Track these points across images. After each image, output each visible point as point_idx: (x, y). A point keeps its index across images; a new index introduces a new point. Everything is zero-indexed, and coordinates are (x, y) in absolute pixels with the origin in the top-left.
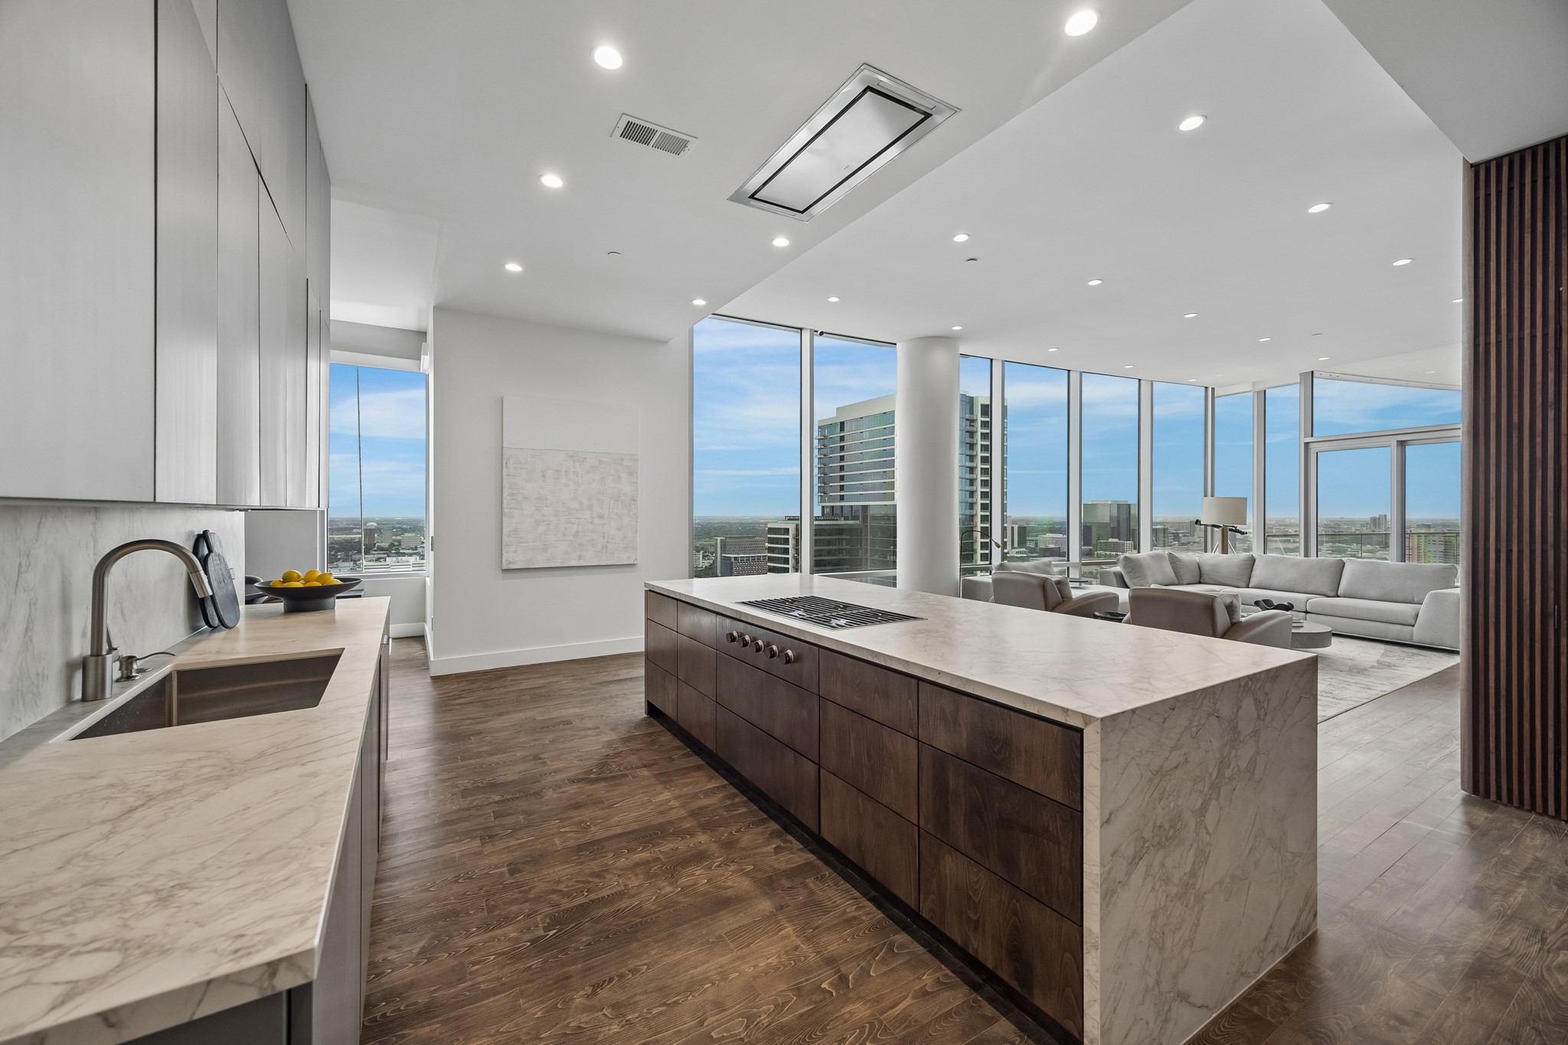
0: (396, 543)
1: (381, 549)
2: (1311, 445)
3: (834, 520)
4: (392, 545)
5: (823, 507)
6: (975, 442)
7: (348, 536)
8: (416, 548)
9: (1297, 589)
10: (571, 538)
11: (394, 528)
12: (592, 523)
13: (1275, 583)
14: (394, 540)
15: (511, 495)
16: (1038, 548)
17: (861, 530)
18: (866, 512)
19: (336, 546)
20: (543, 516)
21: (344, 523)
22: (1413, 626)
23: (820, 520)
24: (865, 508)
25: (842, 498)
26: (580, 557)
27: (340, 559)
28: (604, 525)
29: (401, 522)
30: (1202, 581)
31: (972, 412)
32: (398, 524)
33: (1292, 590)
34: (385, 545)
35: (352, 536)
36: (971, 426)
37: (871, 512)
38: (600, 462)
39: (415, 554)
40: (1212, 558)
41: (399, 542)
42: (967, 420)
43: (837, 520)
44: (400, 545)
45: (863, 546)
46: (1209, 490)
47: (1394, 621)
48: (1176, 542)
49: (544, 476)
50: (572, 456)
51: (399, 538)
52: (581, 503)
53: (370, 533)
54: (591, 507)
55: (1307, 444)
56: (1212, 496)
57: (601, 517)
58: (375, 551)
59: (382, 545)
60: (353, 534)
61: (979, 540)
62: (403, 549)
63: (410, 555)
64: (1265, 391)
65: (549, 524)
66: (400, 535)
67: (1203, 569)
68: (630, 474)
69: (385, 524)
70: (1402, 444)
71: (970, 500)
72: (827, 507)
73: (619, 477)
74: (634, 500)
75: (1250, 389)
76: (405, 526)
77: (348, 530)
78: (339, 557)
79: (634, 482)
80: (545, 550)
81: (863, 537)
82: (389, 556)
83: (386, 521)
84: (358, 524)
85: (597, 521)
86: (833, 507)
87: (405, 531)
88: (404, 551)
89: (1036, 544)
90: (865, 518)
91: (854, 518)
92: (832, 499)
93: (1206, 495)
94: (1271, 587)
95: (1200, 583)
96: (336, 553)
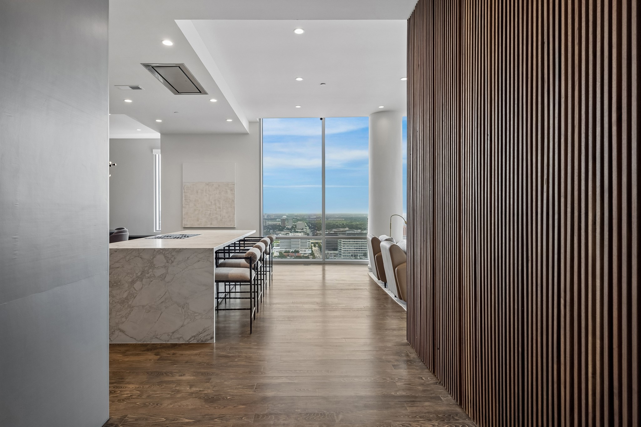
0: (294, 226)
1: (288, 229)
4: (293, 227)
7: (275, 222)
8: (303, 229)
10: (208, 216)
11: (293, 219)
12: (216, 210)
14: (294, 225)
15: (185, 200)
19: (270, 227)
20: (197, 207)
21: (273, 216)
26: (211, 224)
27: (271, 233)
28: (221, 211)
29: (296, 216)
32: (295, 217)
34: (290, 227)
35: (276, 222)
38: (219, 186)
39: (302, 232)
41: (296, 225)
44: (296, 227)
49: (197, 192)
50: (208, 184)
51: (295, 224)
52: (211, 203)
53: (283, 221)
54: (215, 204)
57: (220, 208)
58: (286, 230)
59: (288, 227)
60: (277, 221)
62: (297, 229)
63: (300, 232)
65: (199, 211)
66: (296, 222)
68: (231, 190)
69: (290, 217)
73: (227, 192)
74: (233, 201)
76: (298, 218)
77: (274, 219)
78: (271, 232)
79: (233, 194)
80: (198, 221)
82: (291, 233)
83: (290, 215)
84: (279, 216)
85: (218, 210)
87: (298, 220)
88: (298, 230)
96: (270, 230)
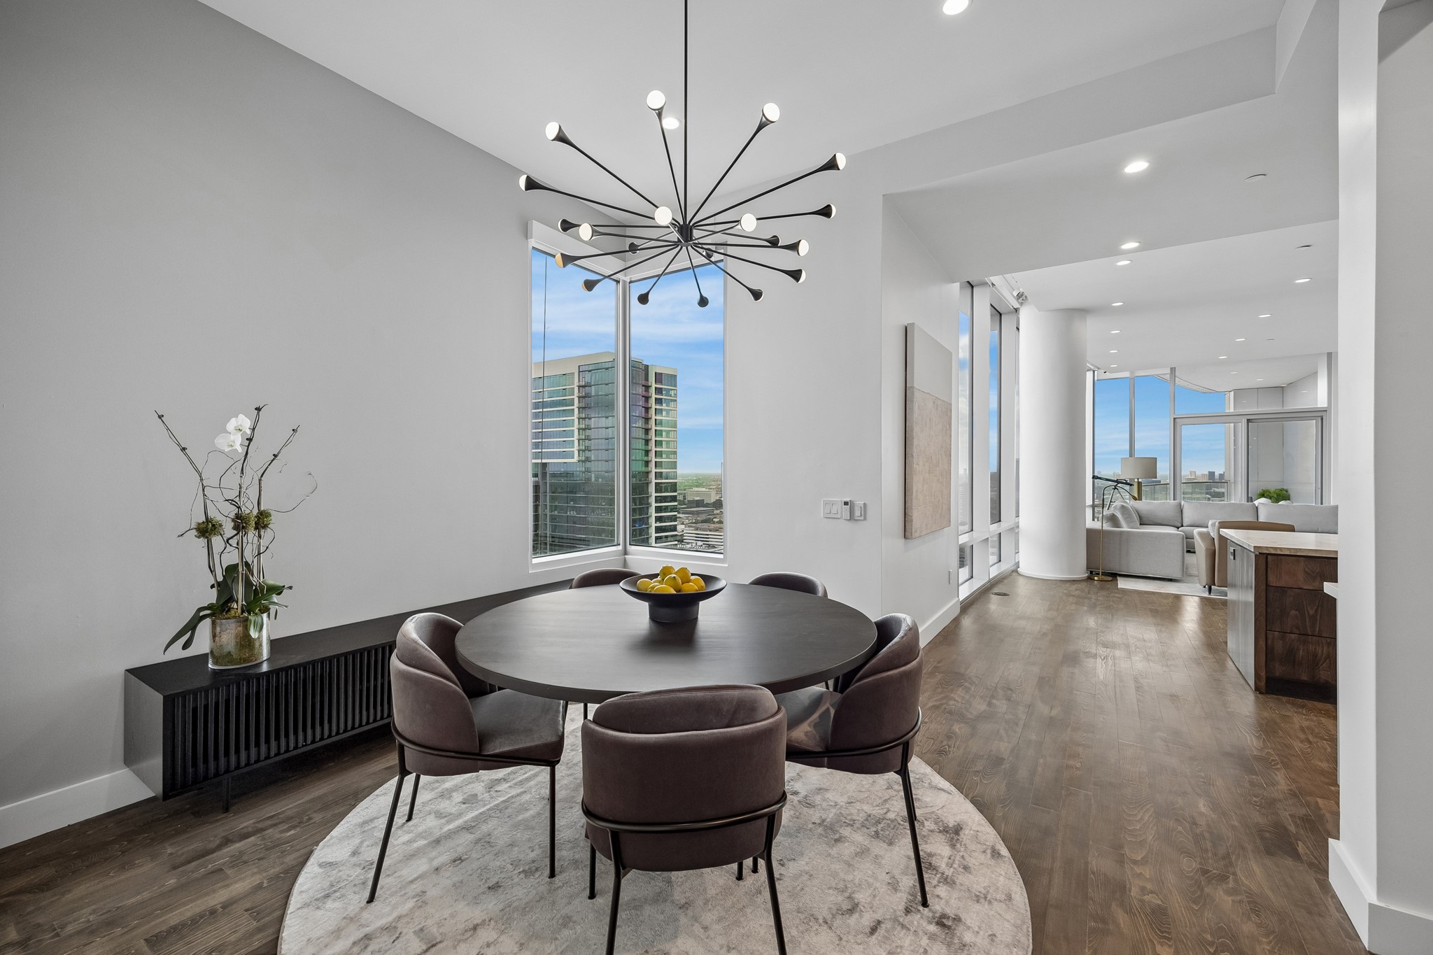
17: (540, 487)
31: (647, 378)
36: (646, 391)
42: (643, 386)
50: (934, 403)
61: (654, 495)
81: (542, 493)
90: (544, 476)
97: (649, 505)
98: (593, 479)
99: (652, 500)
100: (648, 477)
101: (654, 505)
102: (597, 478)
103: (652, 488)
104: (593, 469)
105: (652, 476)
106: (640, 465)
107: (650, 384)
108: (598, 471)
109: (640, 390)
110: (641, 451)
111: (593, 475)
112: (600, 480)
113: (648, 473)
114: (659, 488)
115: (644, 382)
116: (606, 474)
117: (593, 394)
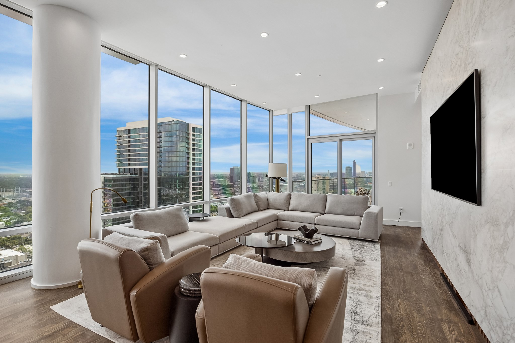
2: (309, 140)
3: (125, 175)
5: (119, 169)
6: (189, 142)
9: (309, 210)
13: (300, 208)
16: (215, 184)
17: (139, 179)
18: (141, 171)
22: (359, 229)
23: (118, 175)
24: (141, 169)
25: (129, 164)
30: (269, 207)
31: (188, 130)
33: (307, 211)
36: (188, 135)
37: (143, 171)
40: (272, 196)
42: (186, 133)
43: (127, 174)
45: (140, 186)
46: (271, 160)
47: (351, 227)
48: (259, 181)
55: (308, 139)
56: (272, 162)
61: (191, 182)
64: (292, 114)
67: (269, 201)
70: (341, 140)
71: (187, 166)
72: (122, 168)
75: (286, 112)
81: (140, 182)
86: (125, 168)
89: (214, 183)
90: (141, 174)
91: (135, 174)
92: (124, 165)
93: (269, 163)
94: (298, 210)
95: (268, 208)
97: (189, 187)
98: (163, 175)
99: (191, 185)
100: (188, 174)
101: (191, 187)
102: (165, 176)
103: (191, 179)
104: (163, 171)
105: (191, 174)
106: (185, 169)
107: (189, 132)
108: (165, 172)
109: (185, 135)
110: (185, 163)
111: (163, 174)
112: (166, 176)
113: (188, 173)
114: (194, 179)
115: (186, 131)
116: (169, 173)
117: (163, 136)
